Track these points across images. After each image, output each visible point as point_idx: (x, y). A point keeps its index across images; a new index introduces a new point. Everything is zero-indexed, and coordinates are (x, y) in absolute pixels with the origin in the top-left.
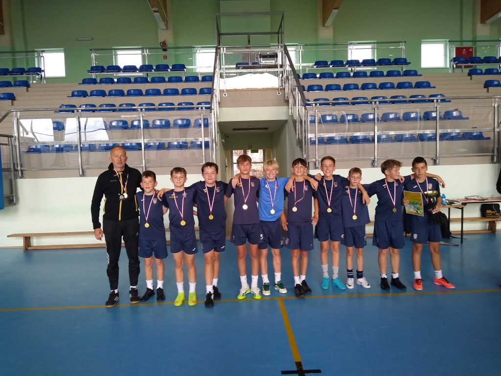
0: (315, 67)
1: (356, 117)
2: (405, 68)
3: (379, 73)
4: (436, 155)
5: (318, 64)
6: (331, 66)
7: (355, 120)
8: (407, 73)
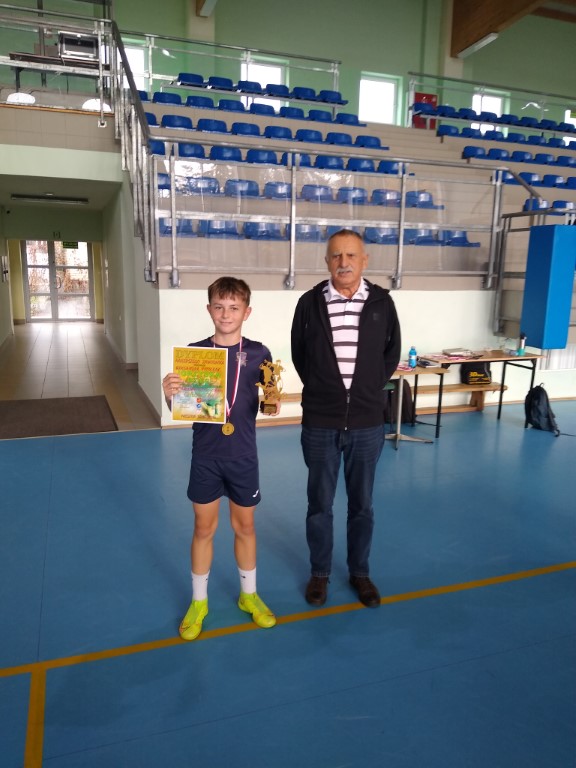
0: (179, 84)
1: (254, 188)
2: (339, 109)
3: (295, 112)
4: (397, 271)
5: (184, 78)
6: (209, 87)
7: (252, 192)
8: (343, 119)
